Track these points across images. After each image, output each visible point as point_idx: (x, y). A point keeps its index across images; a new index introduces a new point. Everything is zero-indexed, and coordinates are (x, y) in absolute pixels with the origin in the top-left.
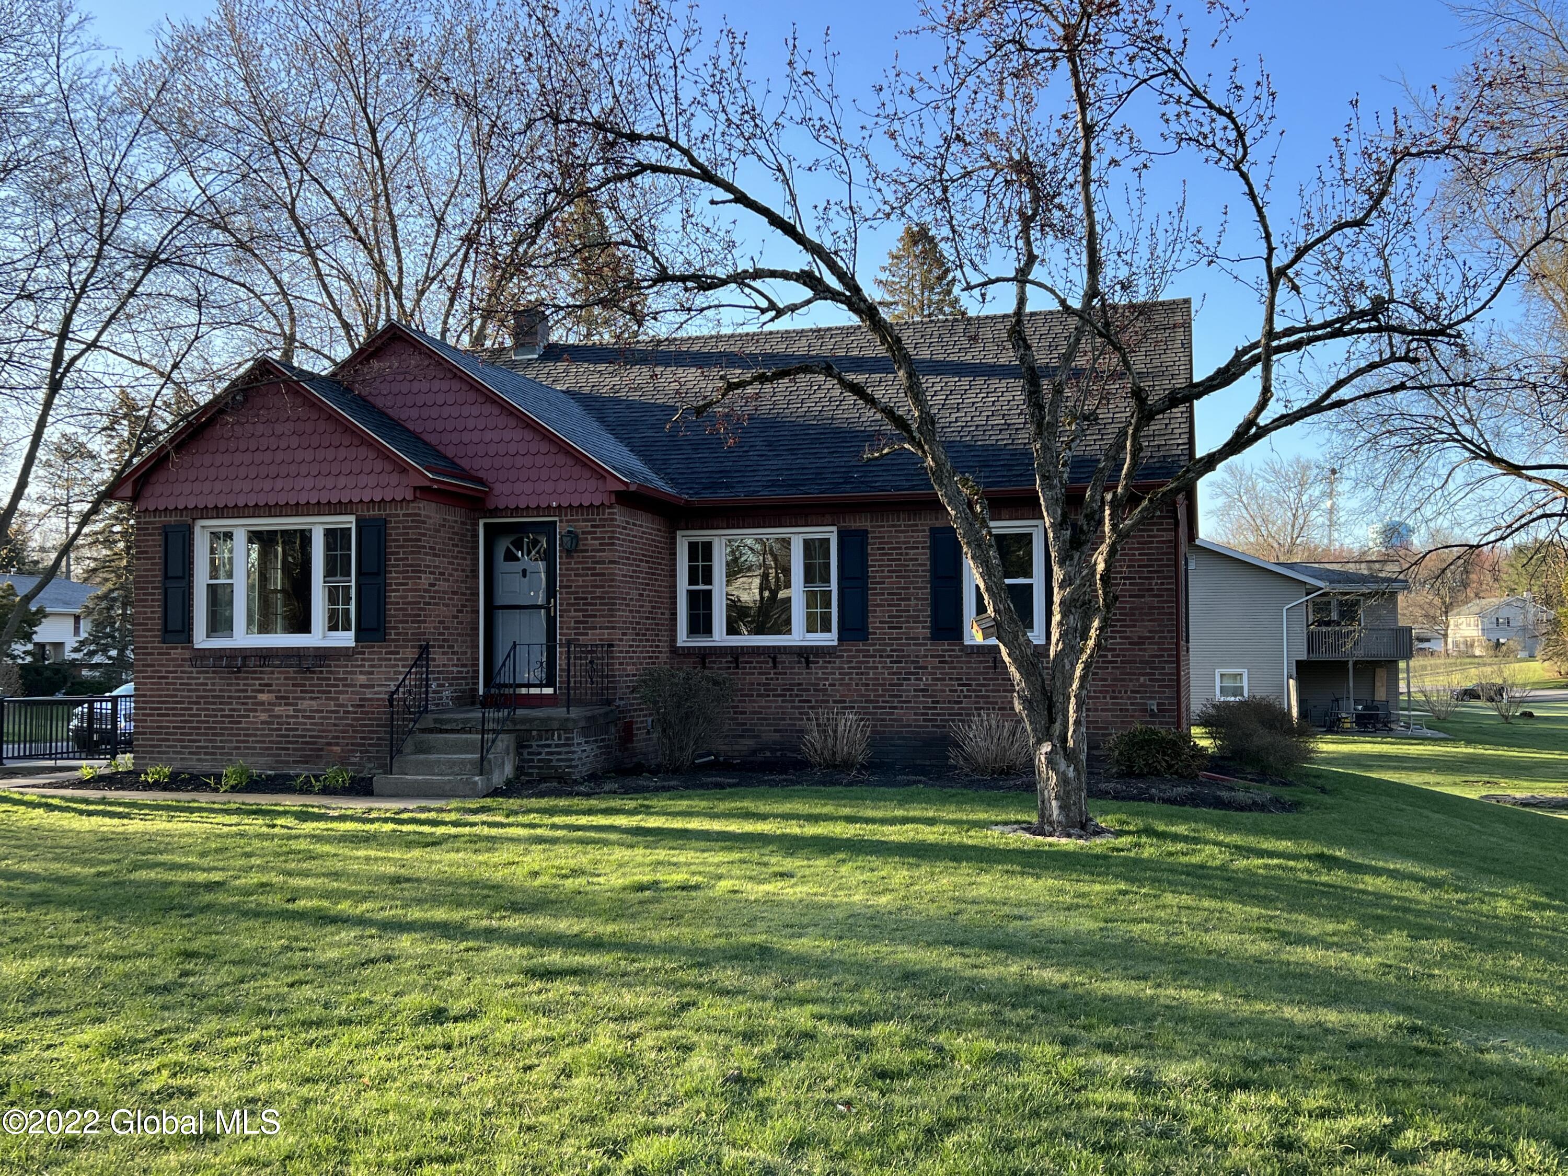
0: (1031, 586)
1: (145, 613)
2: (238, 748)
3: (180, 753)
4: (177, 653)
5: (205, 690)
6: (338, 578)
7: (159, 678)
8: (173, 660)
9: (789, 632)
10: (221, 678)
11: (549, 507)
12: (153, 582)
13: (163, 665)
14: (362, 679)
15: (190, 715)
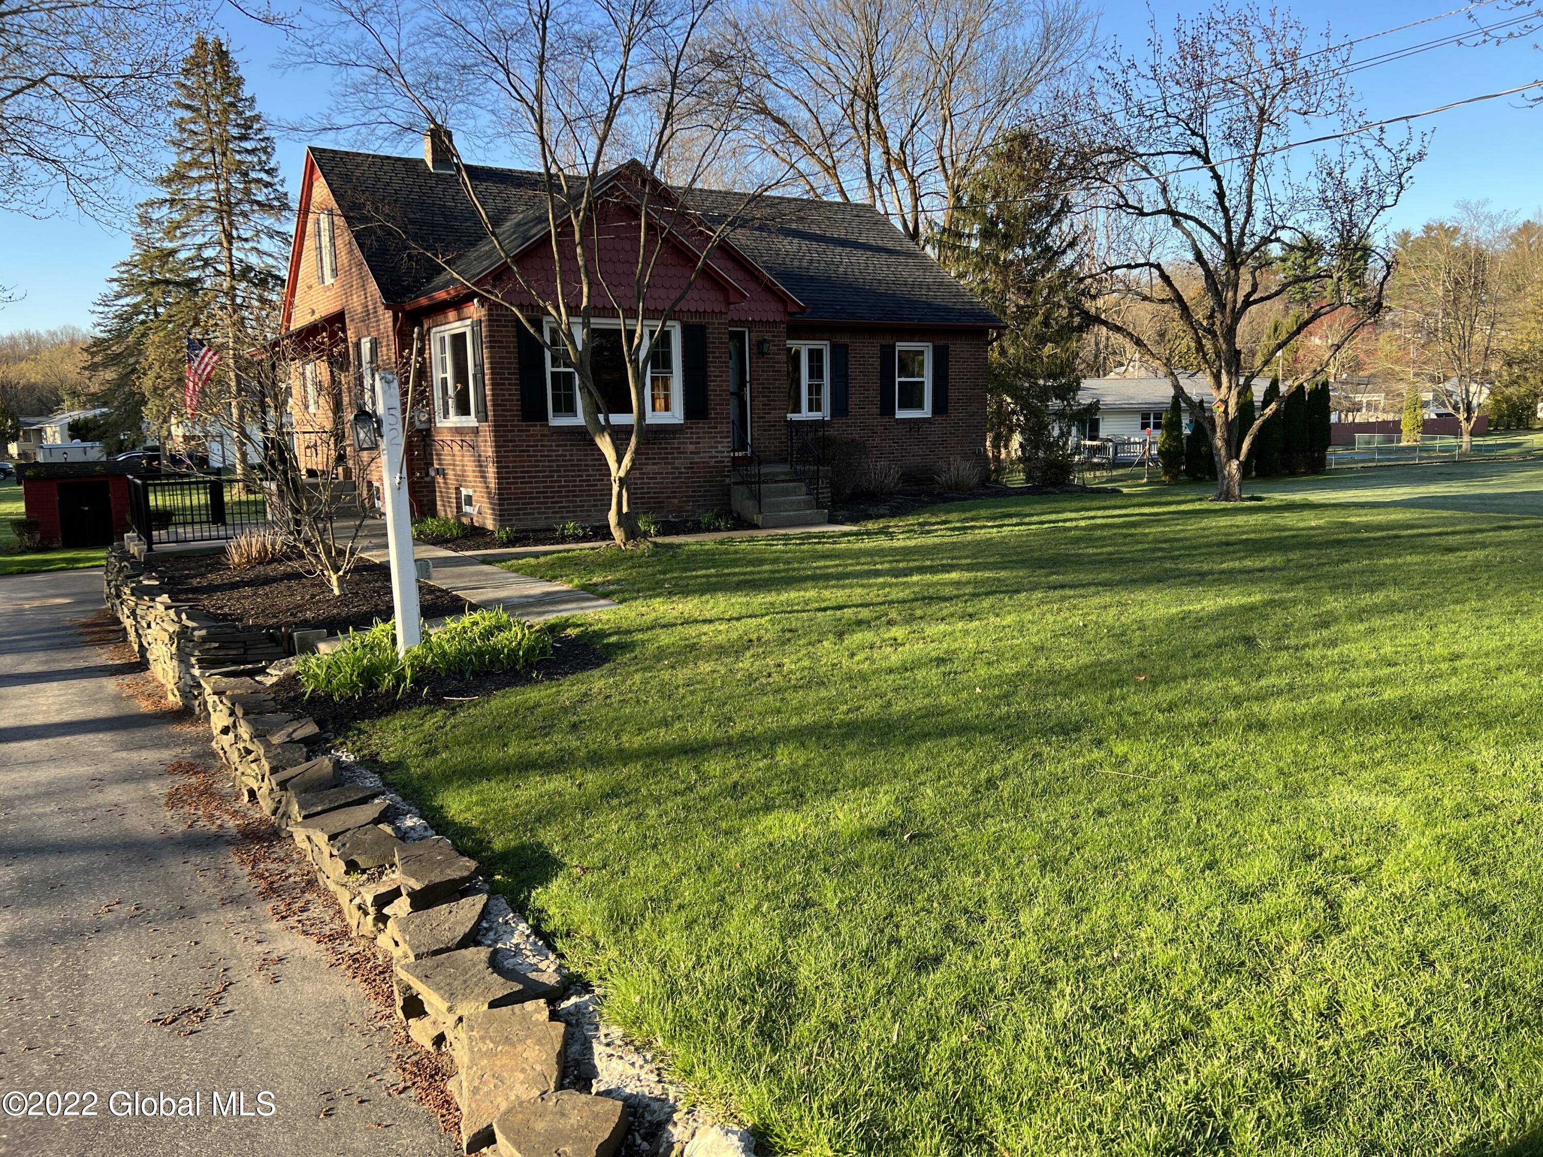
0: (923, 382)
1: (503, 395)
2: (596, 506)
3: (544, 513)
4: (536, 429)
5: (564, 460)
6: (661, 370)
7: (521, 451)
8: (533, 435)
9: (799, 412)
10: (578, 450)
11: (747, 320)
12: (510, 368)
13: (524, 441)
14: (692, 448)
15: (551, 482)
